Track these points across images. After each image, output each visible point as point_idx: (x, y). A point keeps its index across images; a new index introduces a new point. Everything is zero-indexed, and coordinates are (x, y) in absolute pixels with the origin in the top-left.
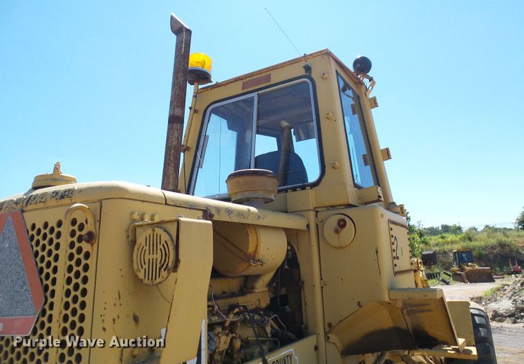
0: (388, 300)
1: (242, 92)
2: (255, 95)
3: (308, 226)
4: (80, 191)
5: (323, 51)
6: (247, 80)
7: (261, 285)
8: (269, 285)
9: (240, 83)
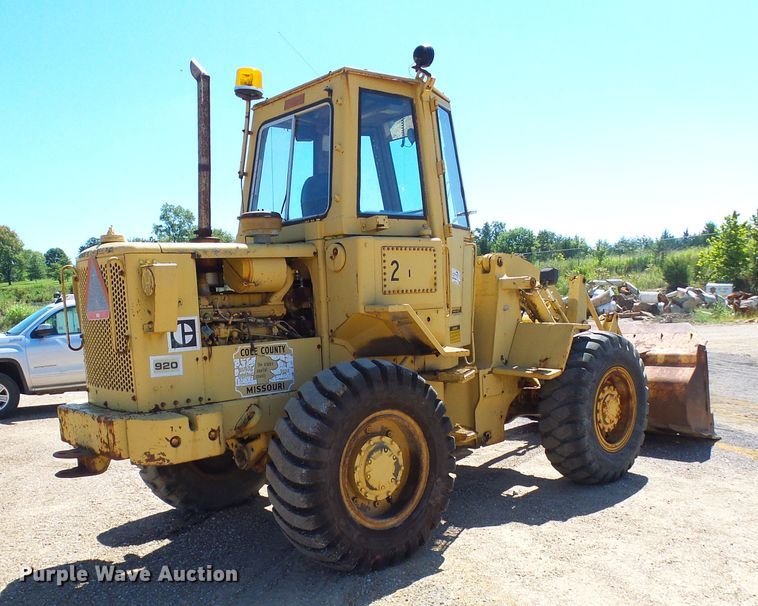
0: (363, 312)
1: (283, 112)
2: (292, 116)
3: (315, 254)
4: (116, 248)
5: (341, 70)
6: (289, 98)
7: (276, 299)
8: (285, 299)
9: (282, 102)
